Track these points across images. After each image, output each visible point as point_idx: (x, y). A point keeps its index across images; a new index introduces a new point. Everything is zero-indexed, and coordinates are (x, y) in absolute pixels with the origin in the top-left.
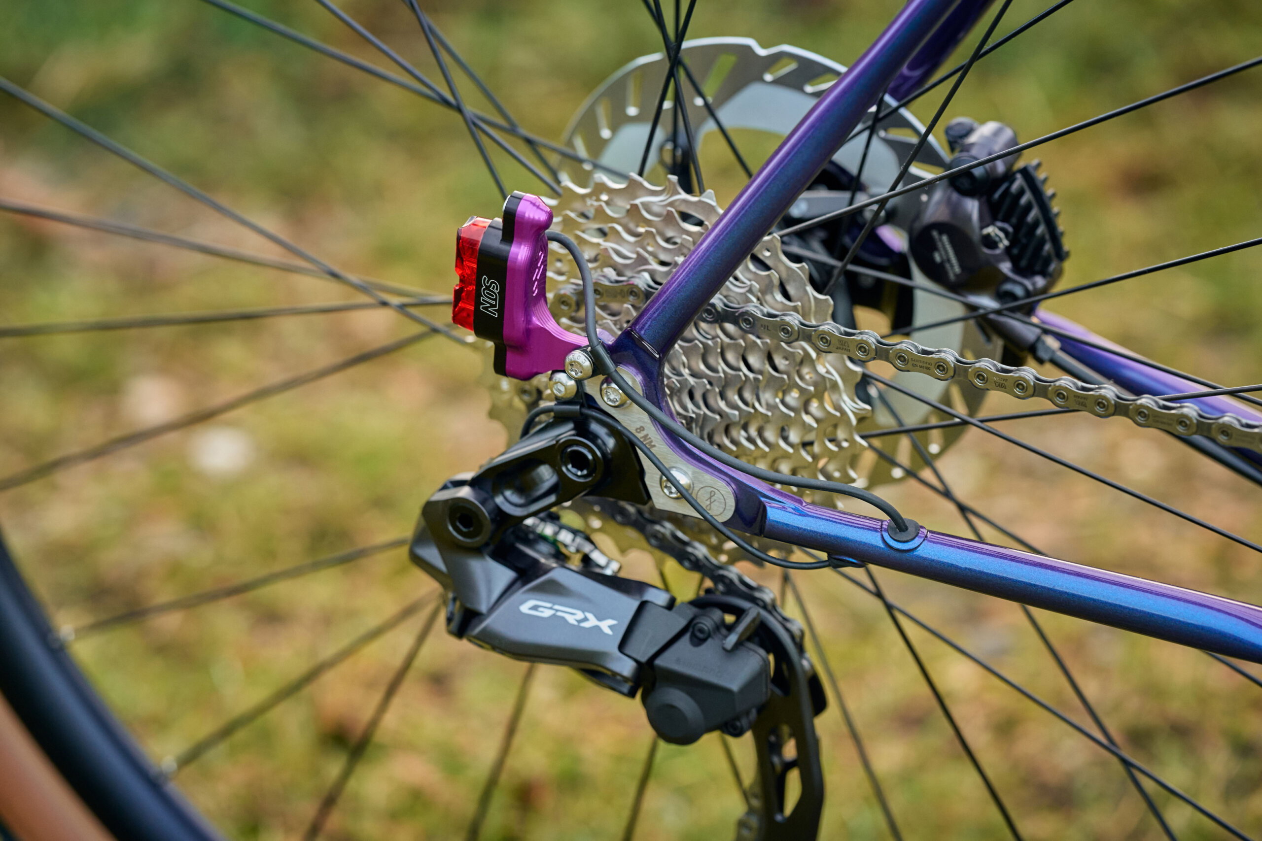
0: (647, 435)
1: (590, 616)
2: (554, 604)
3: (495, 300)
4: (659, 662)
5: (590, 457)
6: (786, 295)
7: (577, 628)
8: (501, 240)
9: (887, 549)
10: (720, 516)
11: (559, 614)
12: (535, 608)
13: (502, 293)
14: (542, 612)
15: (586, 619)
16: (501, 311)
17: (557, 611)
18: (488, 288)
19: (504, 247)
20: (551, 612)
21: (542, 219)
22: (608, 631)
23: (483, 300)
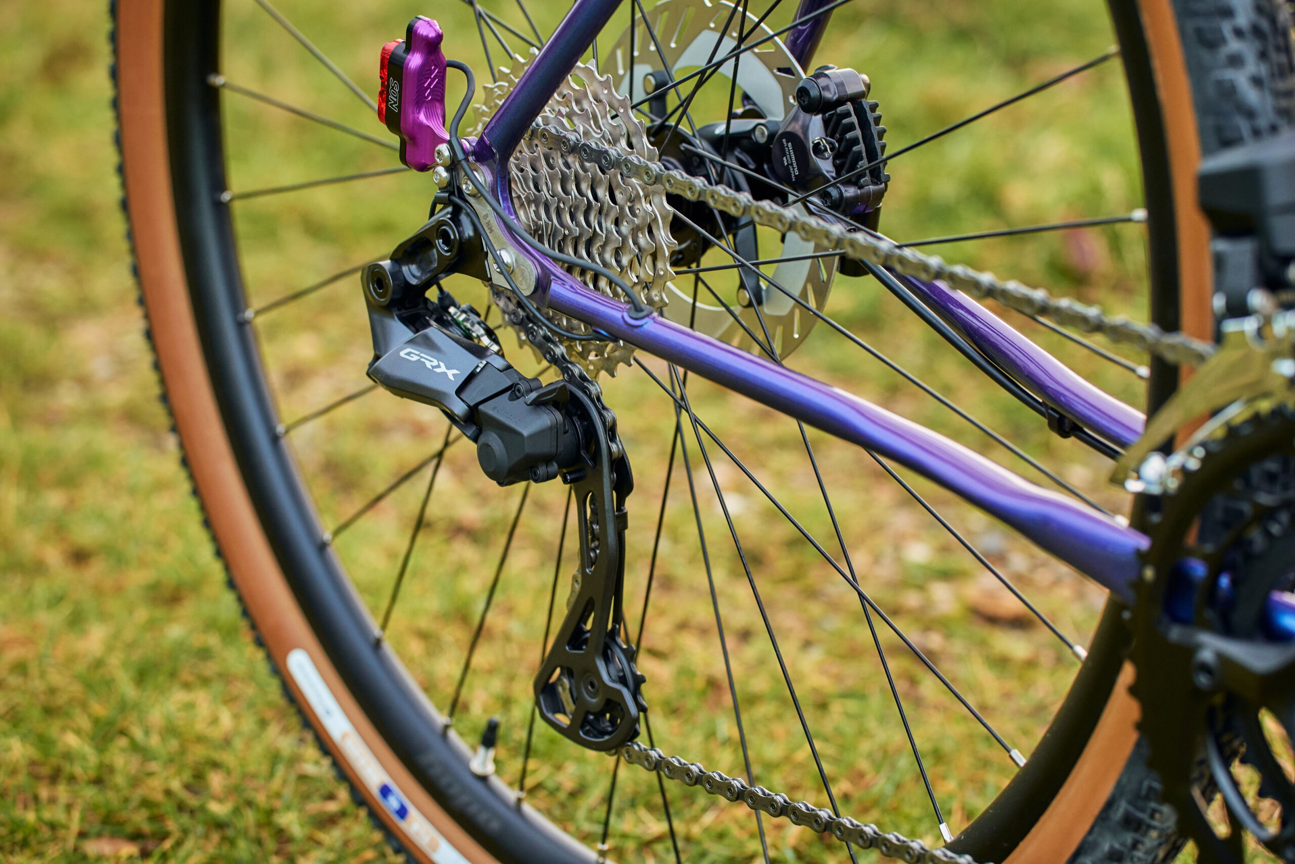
0: (489, 221)
1: (442, 364)
2: (421, 353)
3: (396, 98)
4: (481, 407)
5: (452, 237)
6: (630, 145)
7: (431, 372)
8: (405, 50)
9: (625, 326)
10: (525, 291)
11: (422, 360)
12: (408, 354)
13: (400, 92)
14: (412, 357)
15: (439, 366)
16: (399, 107)
17: (422, 357)
18: (393, 87)
19: (404, 55)
20: (418, 358)
21: (430, 36)
22: (451, 378)
23: (391, 98)
